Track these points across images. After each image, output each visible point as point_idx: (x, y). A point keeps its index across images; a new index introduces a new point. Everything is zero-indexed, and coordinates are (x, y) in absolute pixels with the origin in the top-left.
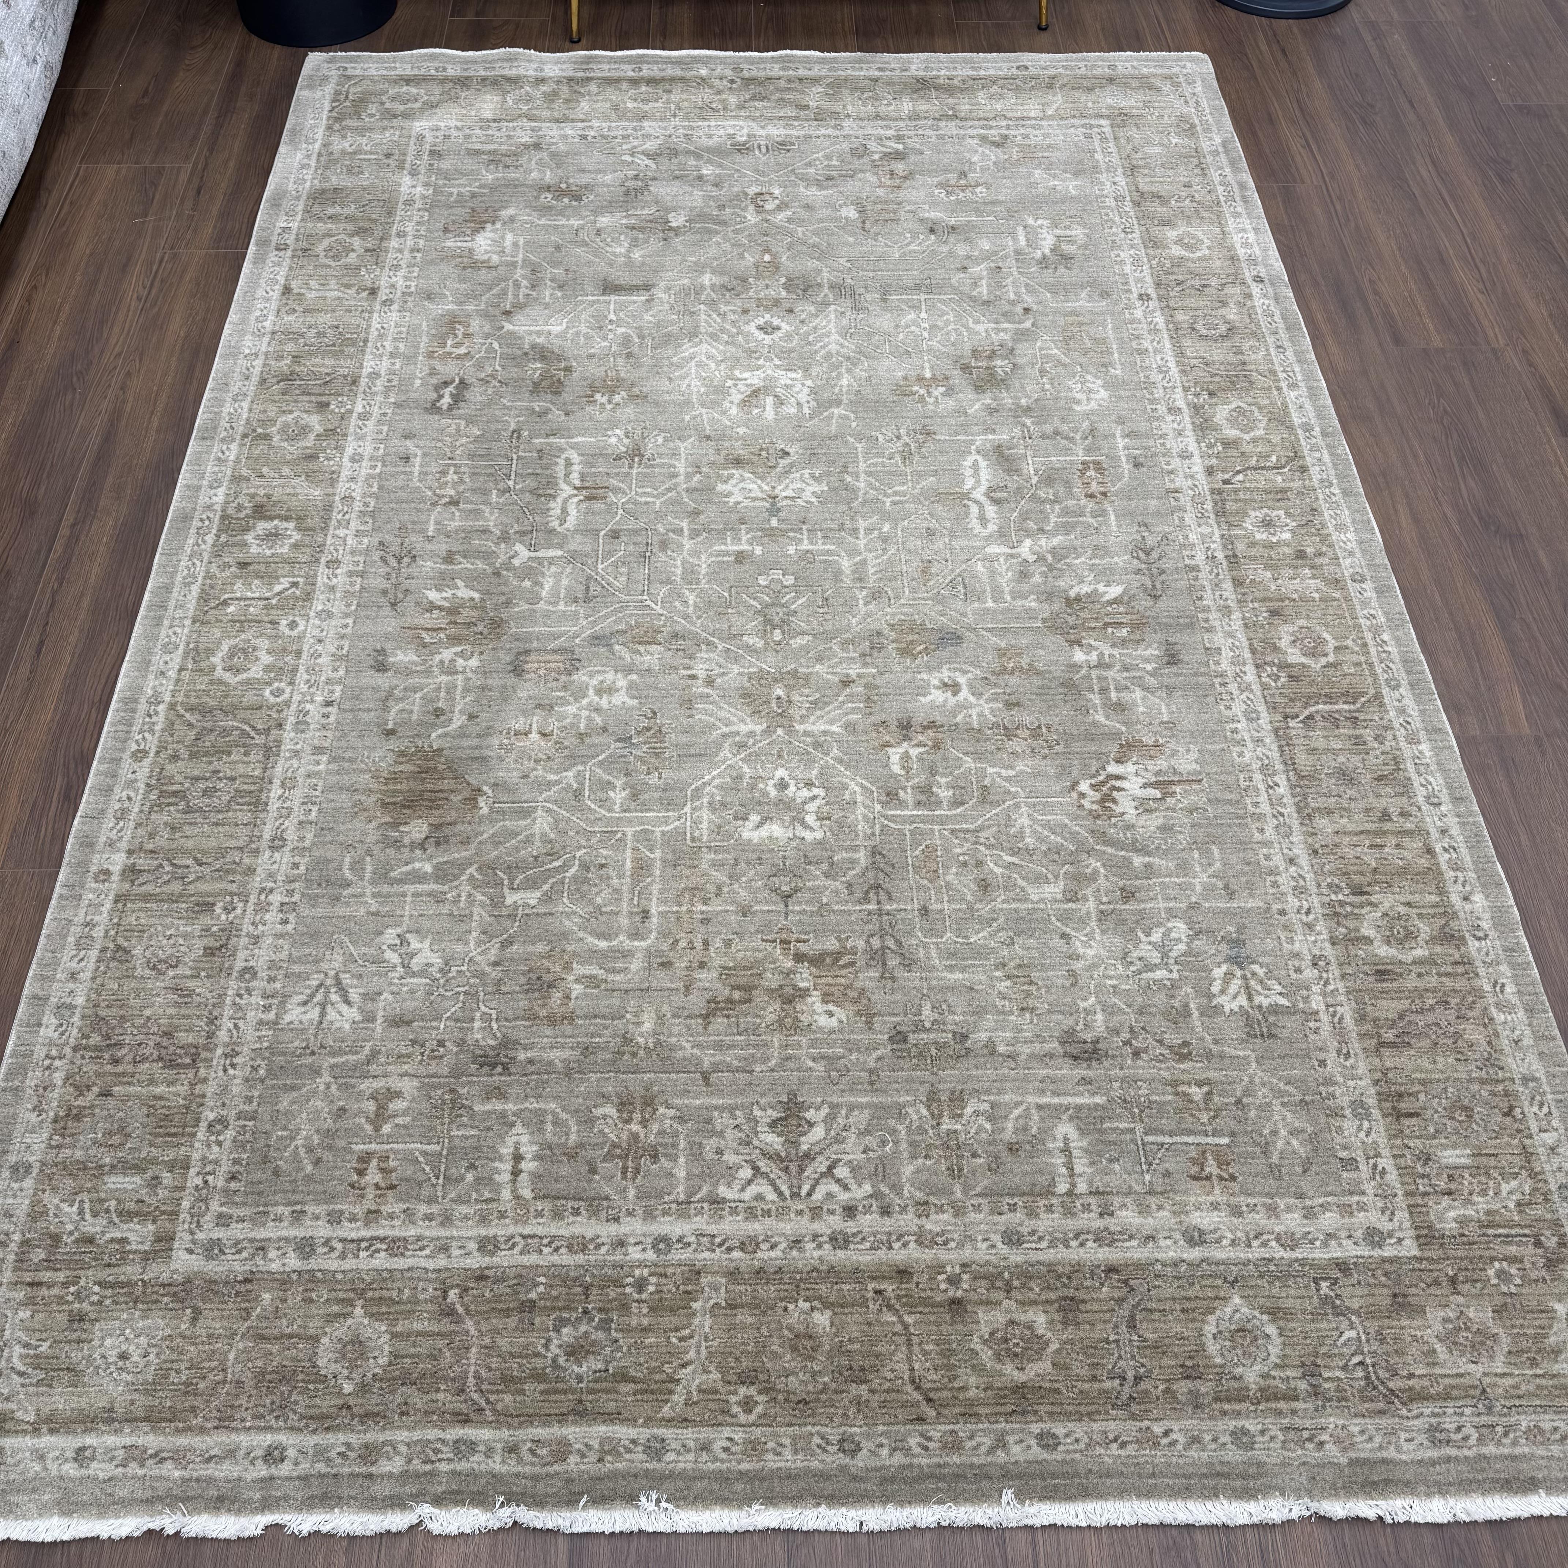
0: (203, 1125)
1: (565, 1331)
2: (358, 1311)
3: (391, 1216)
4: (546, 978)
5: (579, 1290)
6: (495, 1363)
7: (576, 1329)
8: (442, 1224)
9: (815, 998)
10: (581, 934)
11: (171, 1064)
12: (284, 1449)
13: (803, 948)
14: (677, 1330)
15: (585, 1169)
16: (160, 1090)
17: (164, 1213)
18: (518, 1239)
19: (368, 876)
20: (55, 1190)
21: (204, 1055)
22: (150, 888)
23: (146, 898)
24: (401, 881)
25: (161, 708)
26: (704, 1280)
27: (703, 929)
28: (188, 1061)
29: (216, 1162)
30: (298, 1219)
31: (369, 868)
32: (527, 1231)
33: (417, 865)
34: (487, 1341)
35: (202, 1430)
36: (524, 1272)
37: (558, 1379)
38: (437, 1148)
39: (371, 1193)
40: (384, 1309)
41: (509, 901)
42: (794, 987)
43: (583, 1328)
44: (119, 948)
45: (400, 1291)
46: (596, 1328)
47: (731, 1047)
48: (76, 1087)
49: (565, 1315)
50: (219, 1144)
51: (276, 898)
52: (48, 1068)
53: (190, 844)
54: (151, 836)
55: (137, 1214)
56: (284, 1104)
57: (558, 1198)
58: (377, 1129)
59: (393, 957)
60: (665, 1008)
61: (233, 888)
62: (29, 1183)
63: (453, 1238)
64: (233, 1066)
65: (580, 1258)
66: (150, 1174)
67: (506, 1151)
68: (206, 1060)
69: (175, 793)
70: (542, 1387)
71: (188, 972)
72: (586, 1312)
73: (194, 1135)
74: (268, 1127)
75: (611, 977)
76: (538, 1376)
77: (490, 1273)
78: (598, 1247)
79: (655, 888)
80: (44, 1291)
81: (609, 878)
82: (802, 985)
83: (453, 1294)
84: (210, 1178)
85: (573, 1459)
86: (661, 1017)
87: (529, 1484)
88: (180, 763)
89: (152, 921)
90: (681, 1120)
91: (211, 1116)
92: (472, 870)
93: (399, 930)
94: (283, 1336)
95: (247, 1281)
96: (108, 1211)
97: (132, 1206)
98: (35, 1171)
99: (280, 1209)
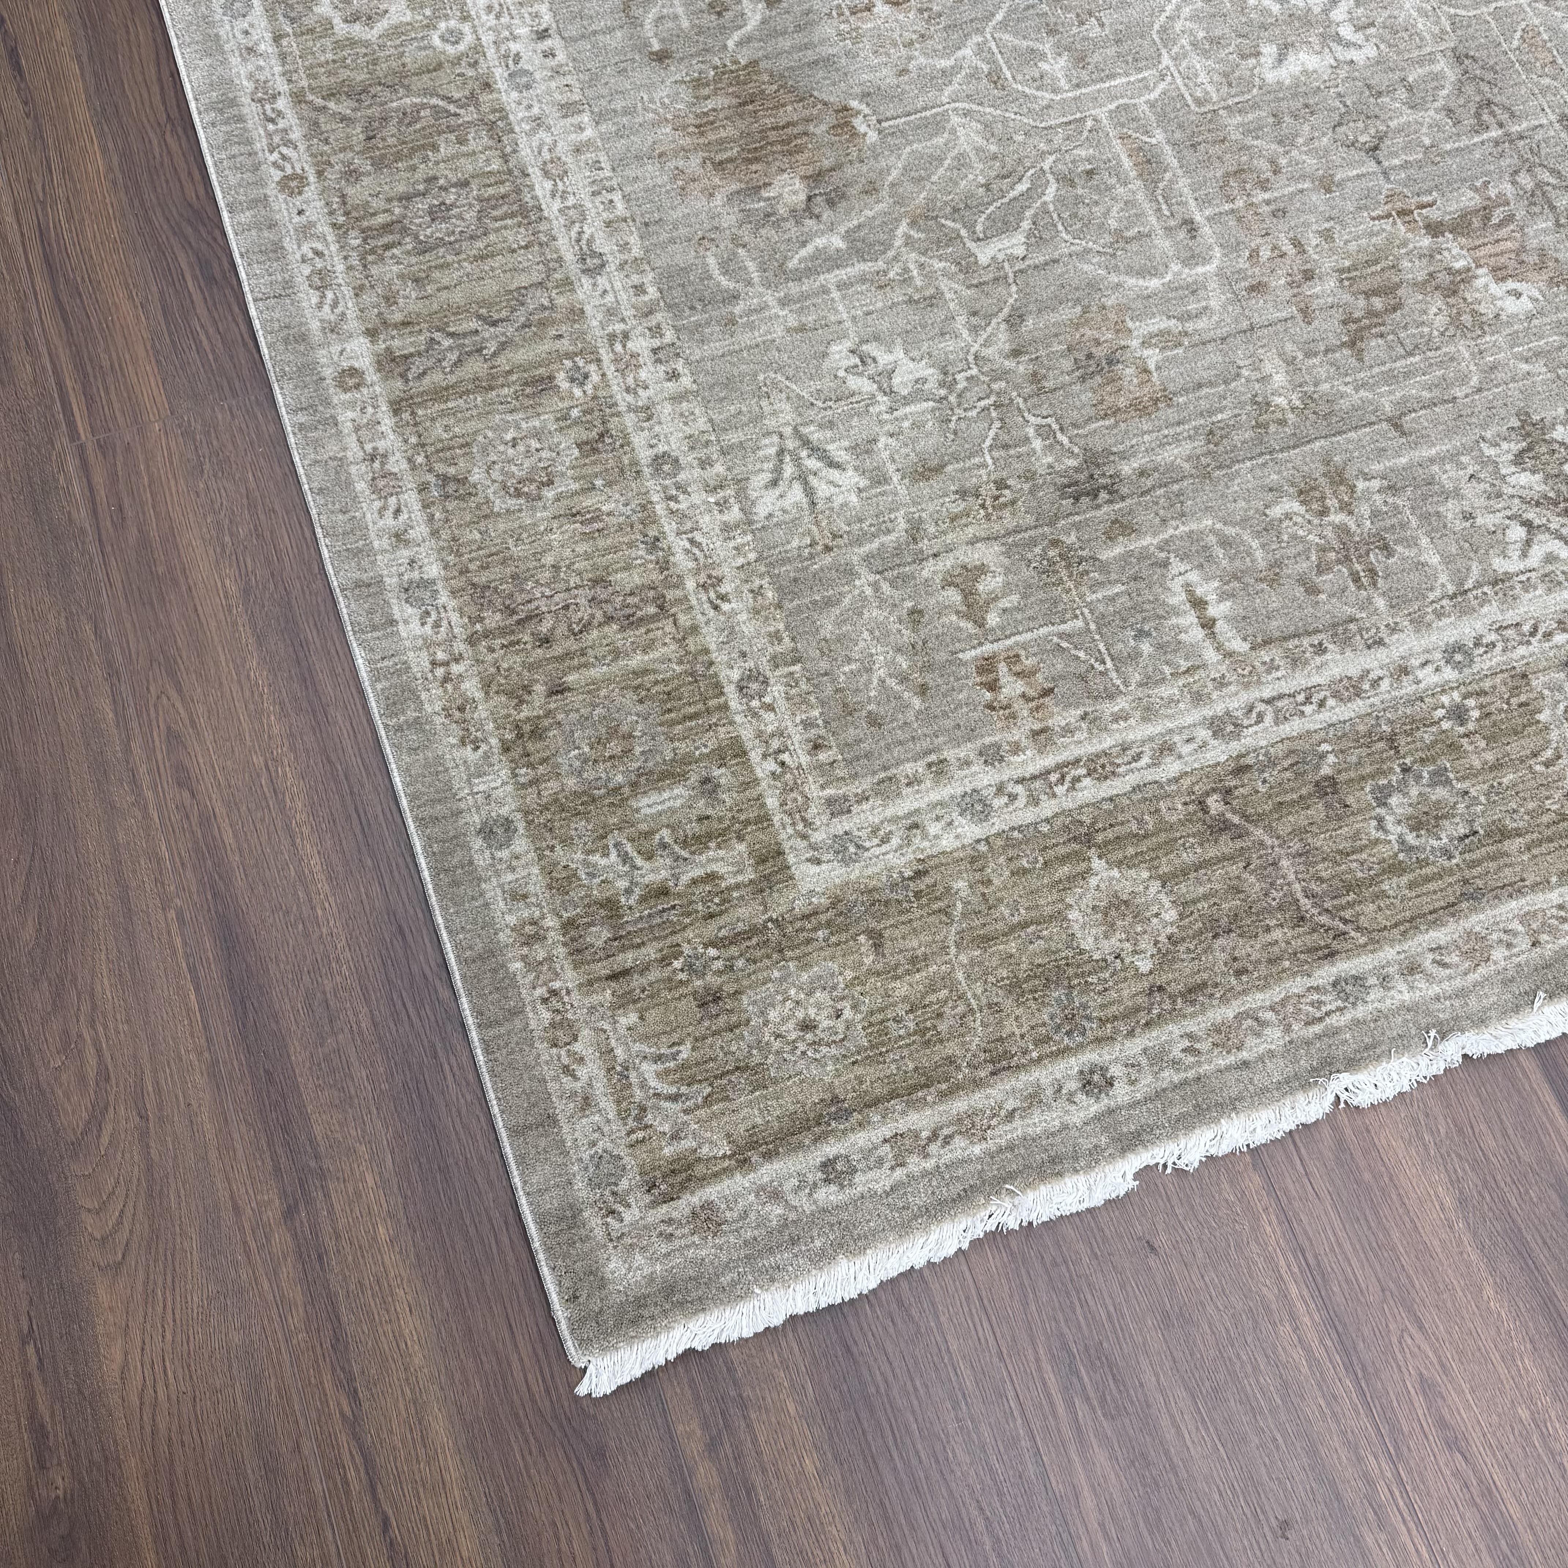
0: (730, 690)
1: (1394, 801)
2: (1097, 864)
3: (1067, 731)
4: (1100, 352)
5: (1381, 745)
6: (1325, 870)
7: (1406, 795)
8: (1145, 719)
9: (1483, 278)
10: (1114, 278)
11: (630, 622)
12: (1104, 1070)
13: (1434, 214)
14: (1535, 755)
15: (1299, 591)
16: (637, 661)
17: (747, 823)
18: (1261, 707)
19: (755, 276)
20: (567, 842)
21: (670, 595)
22: (436, 378)
23: (439, 394)
24: (808, 272)
25: (282, 103)
26: (1538, 682)
27: (1282, 225)
28: (652, 610)
29: (780, 733)
30: (940, 773)
31: (751, 266)
32: (1267, 693)
33: (820, 242)
34: (1296, 846)
35: (977, 1084)
36: (1298, 745)
37: (1422, 863)
38: (1079, 623)
39: (1023, 709)
40: (1131, 851)
41: (984, 258)
42: (1449, 270)
43: (1414, 792)
44: (445, 479)
45: (1140, 821)
46: (1433, 784)
47: (1407, 375)
48: (510, 694)
49: (1383, 782)
50: (770, 708)
51: (640, 344)
52: (446, 679)
53: (457, 297)
54: (390, 299)
55: (709, 836)
56: (828, 629)
57: (1286, 639)
58: (980, 623)
59: (861, 384)
60: (1289, 347)
61: (565, 345)
62: (521, 844)
63: (1171, 731)
64: (724, 598)
65: (1359, 706)
66: (694, 778)
67: (1178, 598)
68: (678, 601)
69: (387, 228)
70: (1405, 879)
71: (575, 486)
72: (1406, 770)
73: (725, 707)
74: (824, 665)
75: (1190, 326)
76: (1395, 868)
77: (1250, 760)
78: (1375, 683)
79: (1183, 184)
80: (637, 981)
81: (1109, 188)
82: (1459, 265)
83: (1214, 804)
84: (785, 757)
85: (1498, 954)
86: (1290, 362)
87: (1457, 1003)
88: (366, 181)
89: (472, 425)
90: (1393, 489)
91: (736, 675)
92: (903, 228)
93: (848, 344)
94: (1013, 929)
95: (919, 874)
96: (664, 846)
97: (693, 828)
98: (521, 826)
99: (909, 768)
